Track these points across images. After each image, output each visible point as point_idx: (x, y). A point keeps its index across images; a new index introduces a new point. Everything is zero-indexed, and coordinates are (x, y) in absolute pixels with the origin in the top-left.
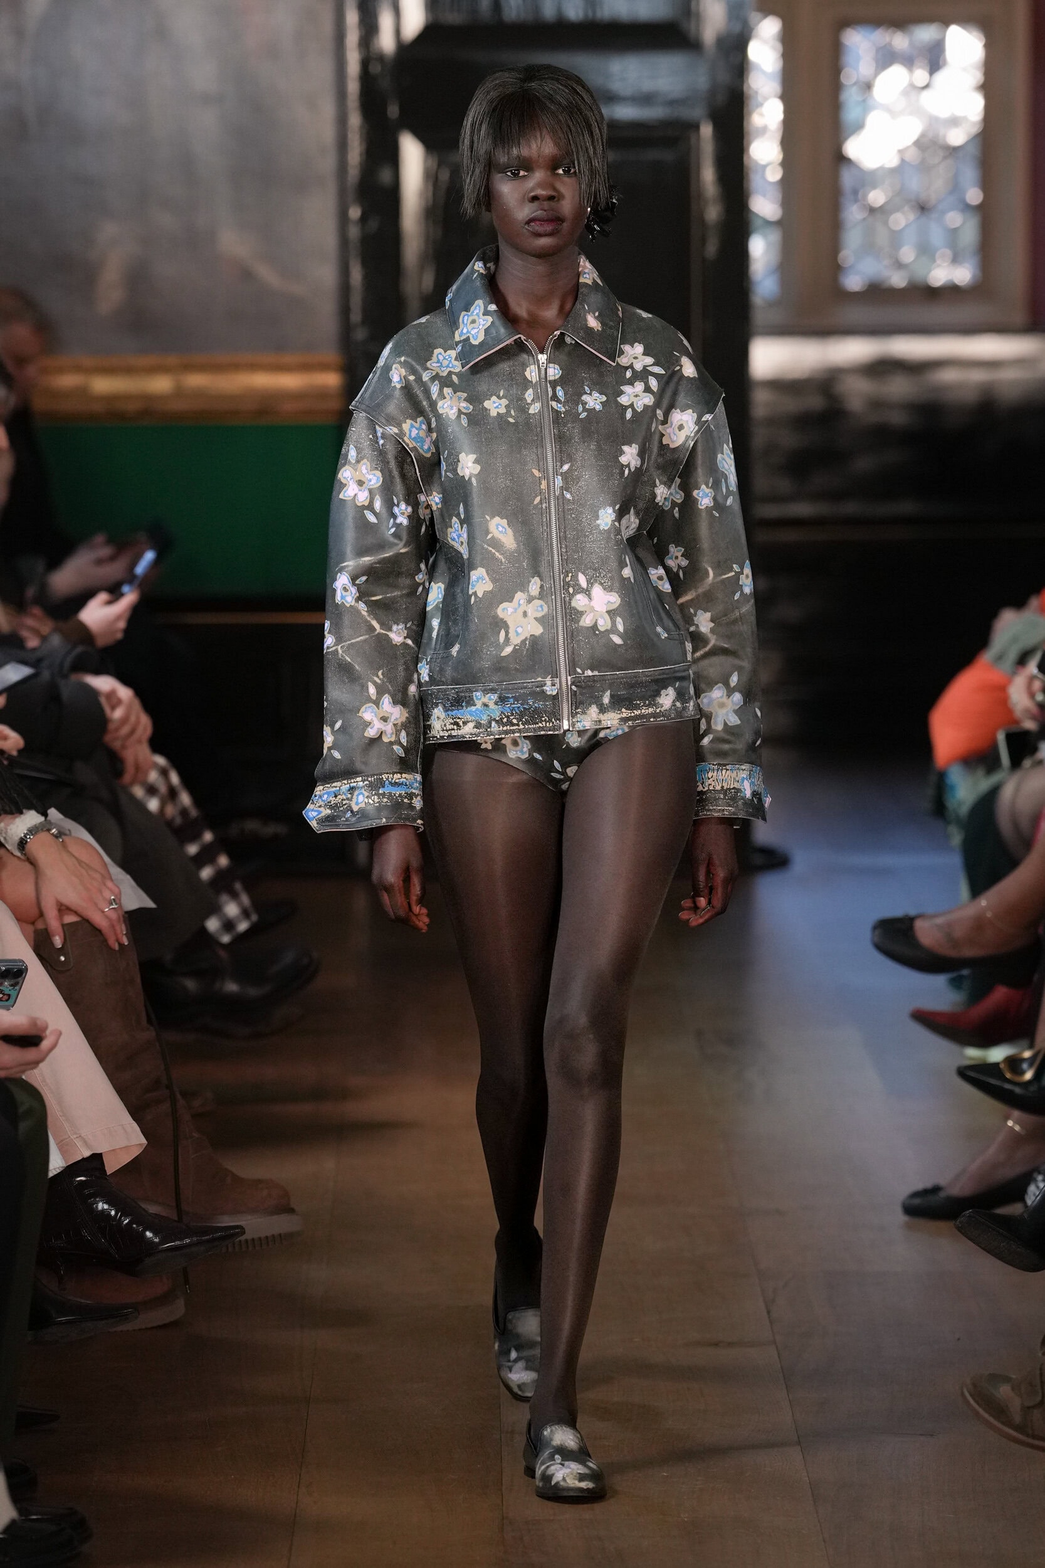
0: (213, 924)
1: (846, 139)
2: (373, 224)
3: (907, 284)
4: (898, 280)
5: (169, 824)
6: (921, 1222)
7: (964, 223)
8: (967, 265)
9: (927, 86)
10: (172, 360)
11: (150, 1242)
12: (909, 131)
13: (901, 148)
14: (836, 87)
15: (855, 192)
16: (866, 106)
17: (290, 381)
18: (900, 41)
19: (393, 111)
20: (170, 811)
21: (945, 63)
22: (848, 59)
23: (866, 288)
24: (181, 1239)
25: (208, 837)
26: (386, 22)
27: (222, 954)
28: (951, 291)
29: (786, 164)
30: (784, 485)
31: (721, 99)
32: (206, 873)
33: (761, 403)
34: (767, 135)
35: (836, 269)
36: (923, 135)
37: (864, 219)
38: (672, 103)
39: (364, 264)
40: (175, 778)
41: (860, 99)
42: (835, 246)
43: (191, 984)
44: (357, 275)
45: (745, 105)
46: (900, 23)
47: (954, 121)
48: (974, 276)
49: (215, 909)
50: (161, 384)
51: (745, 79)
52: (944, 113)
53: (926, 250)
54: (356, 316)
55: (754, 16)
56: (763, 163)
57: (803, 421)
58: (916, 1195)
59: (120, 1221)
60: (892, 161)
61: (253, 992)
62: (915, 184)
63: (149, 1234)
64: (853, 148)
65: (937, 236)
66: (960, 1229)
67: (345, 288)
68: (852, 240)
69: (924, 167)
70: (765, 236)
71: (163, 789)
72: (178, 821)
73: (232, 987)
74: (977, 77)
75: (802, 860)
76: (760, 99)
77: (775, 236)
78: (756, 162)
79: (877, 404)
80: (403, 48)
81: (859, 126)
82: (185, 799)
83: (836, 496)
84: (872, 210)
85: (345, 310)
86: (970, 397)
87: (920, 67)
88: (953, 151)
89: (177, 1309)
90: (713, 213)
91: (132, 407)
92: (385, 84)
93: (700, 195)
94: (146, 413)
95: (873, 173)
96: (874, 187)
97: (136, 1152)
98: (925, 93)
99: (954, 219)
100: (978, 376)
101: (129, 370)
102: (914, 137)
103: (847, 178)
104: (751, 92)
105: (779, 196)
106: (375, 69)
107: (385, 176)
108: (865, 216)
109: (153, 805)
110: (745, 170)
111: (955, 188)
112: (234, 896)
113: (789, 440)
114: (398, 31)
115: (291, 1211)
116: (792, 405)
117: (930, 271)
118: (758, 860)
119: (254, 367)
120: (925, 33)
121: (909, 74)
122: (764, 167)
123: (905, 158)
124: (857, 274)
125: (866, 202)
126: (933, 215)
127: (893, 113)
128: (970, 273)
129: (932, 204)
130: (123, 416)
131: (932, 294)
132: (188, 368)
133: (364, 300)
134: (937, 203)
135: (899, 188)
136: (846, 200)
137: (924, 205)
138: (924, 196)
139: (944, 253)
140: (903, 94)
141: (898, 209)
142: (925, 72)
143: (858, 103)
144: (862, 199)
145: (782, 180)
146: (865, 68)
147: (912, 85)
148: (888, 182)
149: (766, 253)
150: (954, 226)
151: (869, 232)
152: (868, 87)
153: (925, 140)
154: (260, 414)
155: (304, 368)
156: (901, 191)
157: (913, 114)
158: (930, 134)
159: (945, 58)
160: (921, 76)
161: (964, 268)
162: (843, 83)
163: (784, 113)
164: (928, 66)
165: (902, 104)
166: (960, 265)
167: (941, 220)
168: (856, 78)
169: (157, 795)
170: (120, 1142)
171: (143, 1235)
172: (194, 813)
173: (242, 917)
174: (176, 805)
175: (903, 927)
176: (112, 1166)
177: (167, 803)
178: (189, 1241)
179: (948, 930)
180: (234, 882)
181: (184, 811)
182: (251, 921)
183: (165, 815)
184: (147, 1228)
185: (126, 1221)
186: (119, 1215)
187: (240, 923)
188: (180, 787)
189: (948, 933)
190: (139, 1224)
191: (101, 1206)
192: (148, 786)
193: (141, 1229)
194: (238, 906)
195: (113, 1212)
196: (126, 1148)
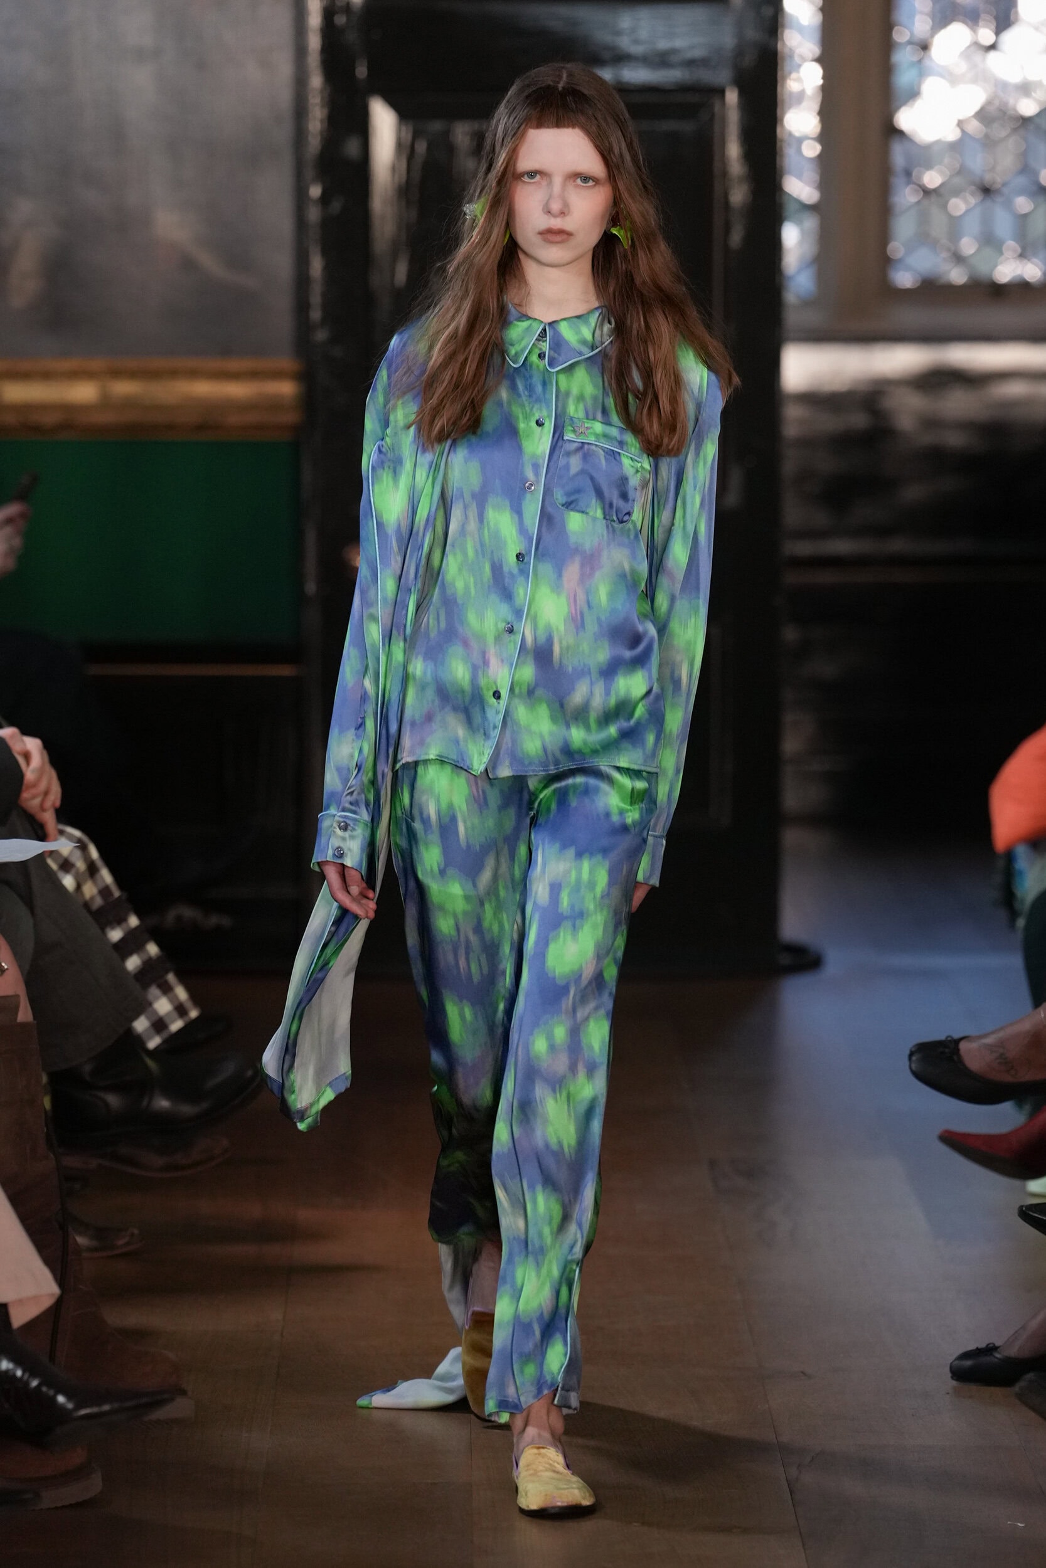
0: (141, 1025)
1: (898, 108)
2: (336, 206)
3: (967, 281)
4: (957, 276)
5: (86, 905)
6: (973, 1388)
7: (1036, 207)
8: (1035, 260)
9: (993, 47)
10: (97, 364)
11: (62, 1408)
12: (972, 99)
13: (961, 118)
14: (887, 46)
15: (908, 173)
16: (922, 69)
19: (361, 71)
20: (89, 890)
21: (1017, 20)
22: (901, 15)
23: (919, 284)
24: (99, 1405)
25: (134, 921)
27: (150, 1063)
28: (1021, 288)
29: (824, 137)
30: (821, 518)
31: (749, 60)
32: (133, 963)
33: (794, 420)
34: (805, 104)
35: (886, 262)
36: (989, 103)
37: (918, 202)
38: (691, 63)
39: (325, 253)
40: (94, 853)
41: (915, 59)
42: (884, 236)
43: (113, 1100)
44: (317, 266)
45: (779, 67)
47: (1025, 89)
49: (143, 1006)
50: (83, 392)
51: (779, 35)
52: (1014, 78)
53: (990, 241)
54: (316, 315)
56: (797, 134)
57: (844, 442)
58: (966, 1355)
59: (27, 1383)
60: (951, 134)
61: (187, 1110)
62: (977, 162)
63: (61, 1399)
64: (906, 119)
65: (1003, 225)
66: (1020, 1397)
67: (302, 281)
68: (904, 228)
69: (988, 143)
70: (799, 223)
71: (81, 865)
72: (99, 902)
73: (163, 1103)
75: (836, 961)
76: (797, 59)
77: (811, 222)
78: (790, 134)
79: (931, 423)
81: (913, 94)
82: (106, 876)
83: (883, 531)
84: (927, 192)
85: (302, 306)
87: (985, 27)
88: (1025, 121)
89: (94, 1485)
90: (738, 196)
91: (49, 419)
92: (352, 37)
93: (725, 174)
94: (65, 426)
95: (928, 147)
96: (929, 166)
97: (47, 1303)
98: (992, 54)
99: (1023, 204)
101: (47, 376)
102: (977, 107)
103: (898, 155)
104: (786, 51)
105: (816, 177)
106: (340, 20)
107: (352, 148)
108: (919, 199)
109: (68, 881)
110: (778, 144)
111: (1025, 169)
112: (167, 989)
113: (827, 464)
116: (829, 423)
117: (996, 266)
118: (785, 959)
119: (194, 374)
121: (972, 33)
122: (800, 141)
123: (966, 130)
124: (908, 268)
125: (921, 183)
126: (999, 199)
127: (953, 79)
128: (1041, 270)
129: (998, 186)
130: (37, 429)
131: (997, 292)
132: (116, 374)
133: (324, 295)
134: (1004, 184)
135: (957, 166)
136: (898, 181)
137: (988, 187)
138: (988, 178)
139: (1011, 246)
140: (966, 54)
141: (957, 192)
142: (991, 30)
143: (913, 64)
144: (915, 181)
145: (820, 157)
146: (920, 25)
147: (976, 44)
148: (946, 160)
149: (801, 242)
150: (1024, 212)
151: (924, 219)
152: (925, 47)
153: (992, 109)
154: (201, 427)
155: (254, 375)
156: (961, 171)
157: (975, 80)
158: (997, 103)
159: (1017, 13)
160: (986, 35)
161: (1033, 263)
162: (895, 42)
163: (824, 78)
164: (995, 24)
165: (962, 67)
166: (1029, 260)
167: (1008, 205)
168: (911, 37)
169: (73, 871)
170: (29, 1291)
171: (53, 1400)
172: (117, 893)
173: (175, 1015)
174: (95, 882)
175: (947, 1050)
176: (19, 1319)
177: (85, 881)
178: (106, 1407)
179: (1001, 1050)
180: (167, 972)
181: (105, 892)
182: (187, 1019)
183: (82, 894)
184: (58, 1392)
185: (35, 1383)
186: (26, 1376)
187: (173, 1021)
188: (99, 863)
189: (1002, 1054)
190: (50, 1386)
191: (5, 1365)
192: (61, 861)
193: (51, 1392)
194: (171, 1001)
195: (19, 1373)
196: (35, 1299)
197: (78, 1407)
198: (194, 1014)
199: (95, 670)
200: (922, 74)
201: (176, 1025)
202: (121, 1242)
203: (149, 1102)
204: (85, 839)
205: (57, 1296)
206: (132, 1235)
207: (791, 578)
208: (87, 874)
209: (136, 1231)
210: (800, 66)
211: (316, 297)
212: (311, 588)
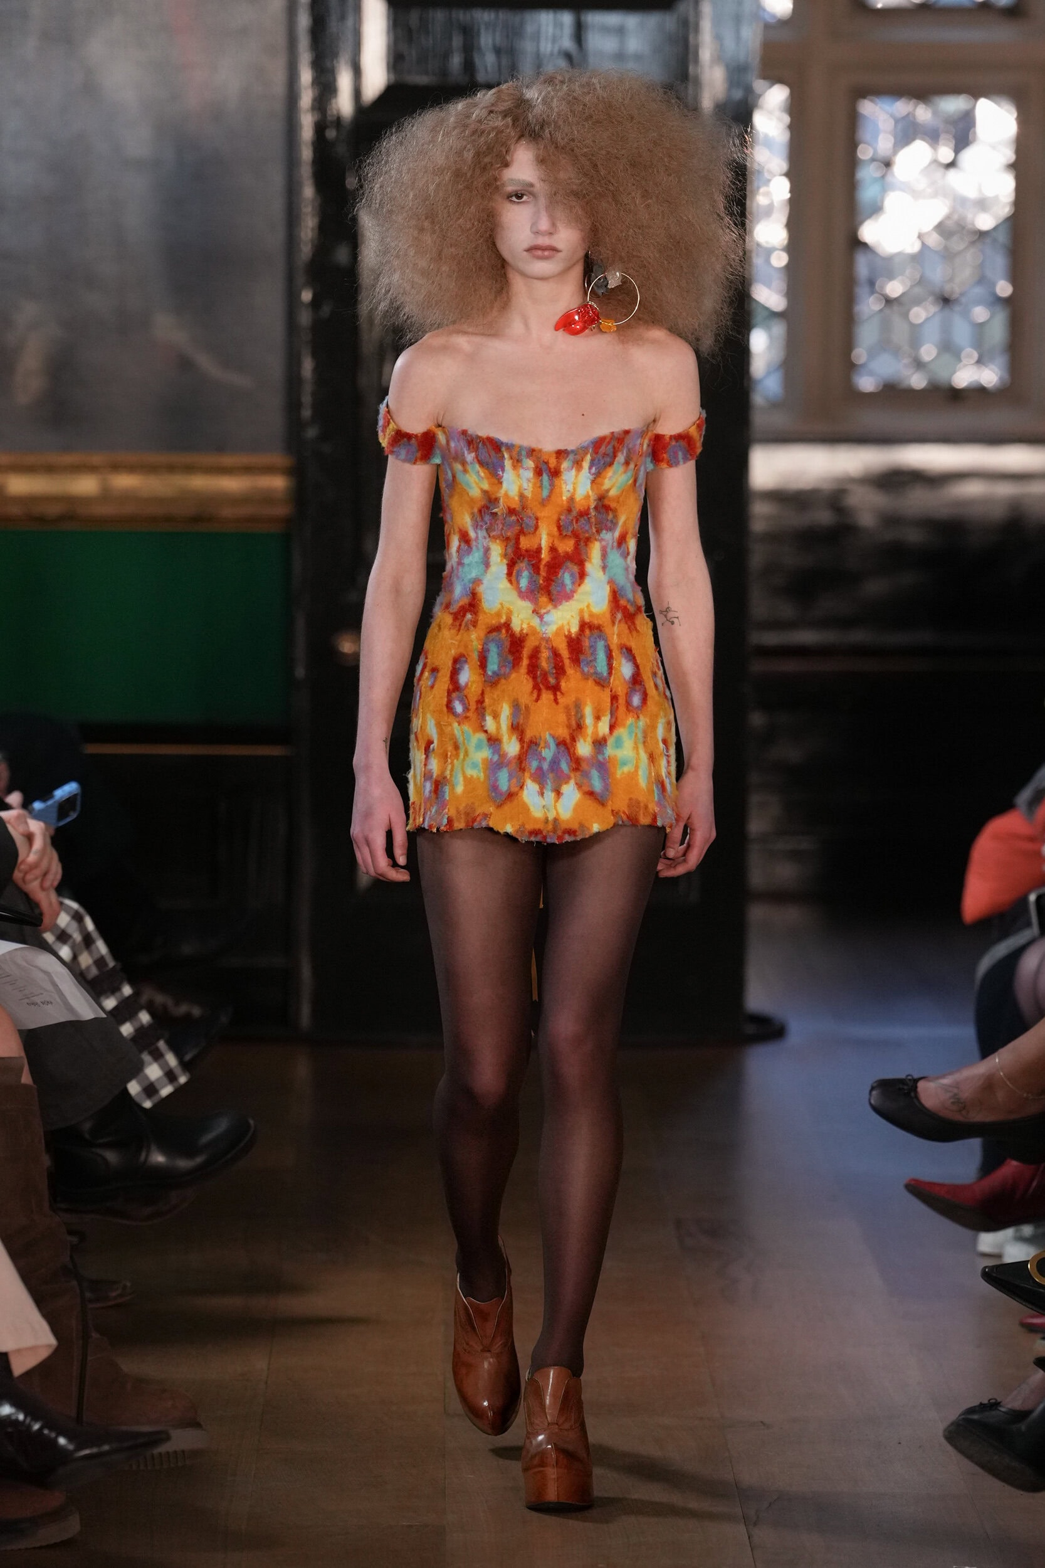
0: (134, 1088)
1: (861, 223)
2: (326, 310)
3: (927, 384)
4: (918, 381)
5: (83, 975)
7: (992, 317)
8: (993, 367)
9: (952, 165)
10: (96, 459)
11: (62, 1449)
12: (936, 211)
13: (922, 230)
14: (852, 163)
15: (871, 283)
16: (884, 185)
17: (231, 484)
18: (923, 113)
19: (351, 181)
20: (85, 959)
21: (974, 140)
22: (865, 133)
23: (881, 388)
24: (99, 1446)
25: (127, 990)
26: (344, 81)
27: (145, 1120)
28: (979, 392)
29: (792, 247)
30: (787, 610)
32: (127, 1029)
33: (761, 514)
34: (773, 217)
35: (850, 367)
36: (948, 217)
37: (881, 310)
39: (315, 355)
40: (90, 925)
41: (878, 174)
42: (848, 343)
43: (112, 1157)
44: (308, 366)
45: (748, 183)
46: (922, 94)
47: (982, 204)
48: (1001, 378)
49: (136, 1070)
50: (86, 485)
52: (972, 194)
53: (949, 348)
54: (307, 413)
55: (758, 84)
56: (766, 245)
57: (809, 538)
59: (29, 1427)
60: (912, 246)
61: (182, 1164)
62: (937, 274)
63: (62, 1441)
64: (869, 232)
65: (962, 333)
67: (293, 381)
68: (867, 335)
69: (948, 255)
70: (768, 328)
71: (77, 937)
72: (94, 972)
73: (159, 1158)
74: (1008, 155)
75: (799, 1030)
76: (766, 175)
77: (779, 329)
78: (758, 245)
79: (891, 520)
80: (362, 110)
81: (876, 209)
82: (101, 947)
83: (845, 623)
84: (889, 301)
85: (293, 405)
86: (998, 513)
87: (945, 145)
88: (982, 235)
89: (72, 1526)
91: (54, 510)
92: (342, 150)
94: (69, 517)
95: (890, 259)
96: (891, 276)
97: (44, 1354)
98: (952, 173)
99: (980, 313)
100: (1005, 490)
101: (50, 469)
102: (938, 220)
103: (862, 266)
104: (756, 167)
105: (784, 284)
106: (331, 133)
107: (342, 255)
108: (881, 308)
109: (65, 951)
111: (982, 280)
112: (158, 1056)
113: (793, 559)
114: (357, 93)
115: (197, 1425)
116: (796, 520)
117: (954, 372)
118: (751, 1029)
119: (190, 469)
120: (953, 105)
121: (933, 151)
122: (769, 252)
123: (927, 243)
124: (871, 373)
125: (884, 293)
126: (957, 308)
127: (916, 194)
128: (997, 375)
129: (955, 296)
130: (41, 519)
131: (955, 396)
132: (116, 467)
133: (314, 394)
134: (962, 294)
135: (918, 277)
136: (862, 291)
137: (947, 297)
138: (947, 288)
139: (970, 354)
140: (926, 171)
141: (918, 302)
142: (950, 148)
143: (876, 180)
144: (879, 291)
145: (788, 267)
146: (884, 144)
147: (935, 161)
148: (908, 272)
149: (769, 348)
150: (980, 321)
151: (886, 327)
152: (888, 164)
153: (949, 223)
154: (197, 519)
155: (247, 470)
156: (921, 281)
157: (935, 195)
158: (956, 217)
159: (975, 133)
160: (946, 153)
161: (991, 370)
162: (859, 159)
163: (791, 191)
164: (954, 142)
165: (922, 184)
166: (986, 367)
167: (966, 314)
168: (874, 154)
169: (71, 941)
170: (28, 1341)
171: (55, 1441)
172: (111, 963)
173: (165, 1080)
174: (90, 953)
175: (906, 1087)
176: (19, 1367)
177: (81, 953)
178: (106, 1448)
179: (955, 1091)
180: (158, 1040)
181: (100, 962)
182: (176, 1084)
183: (78, 964)
184: (60, 1434)
185: (36, 1427)
186: (28, 1420)
187: (164, 1087)
188: (95, 935)
189: (956, 1095)
190: (51, 1429)
191: (7, 1410)
192: (58, 932)
193: (53, 1435)
194: (162, 1067)
195: (21, 1417)
196: (33, 1349)
197: (79, 1448)
198: (183, 1080)
199: (91, 749)
200: (884, 190)
201: (166, 1091)
202: (114, 1294)
203: (147, 1156)
204: (82, 910)
205: (54, 1348)
206: (125, 1287)
207: (757, 667)
208: (83, 946)
209: (128, 1284)
210: (769, 181)
211: (307, 399)
212: (300, 672)
